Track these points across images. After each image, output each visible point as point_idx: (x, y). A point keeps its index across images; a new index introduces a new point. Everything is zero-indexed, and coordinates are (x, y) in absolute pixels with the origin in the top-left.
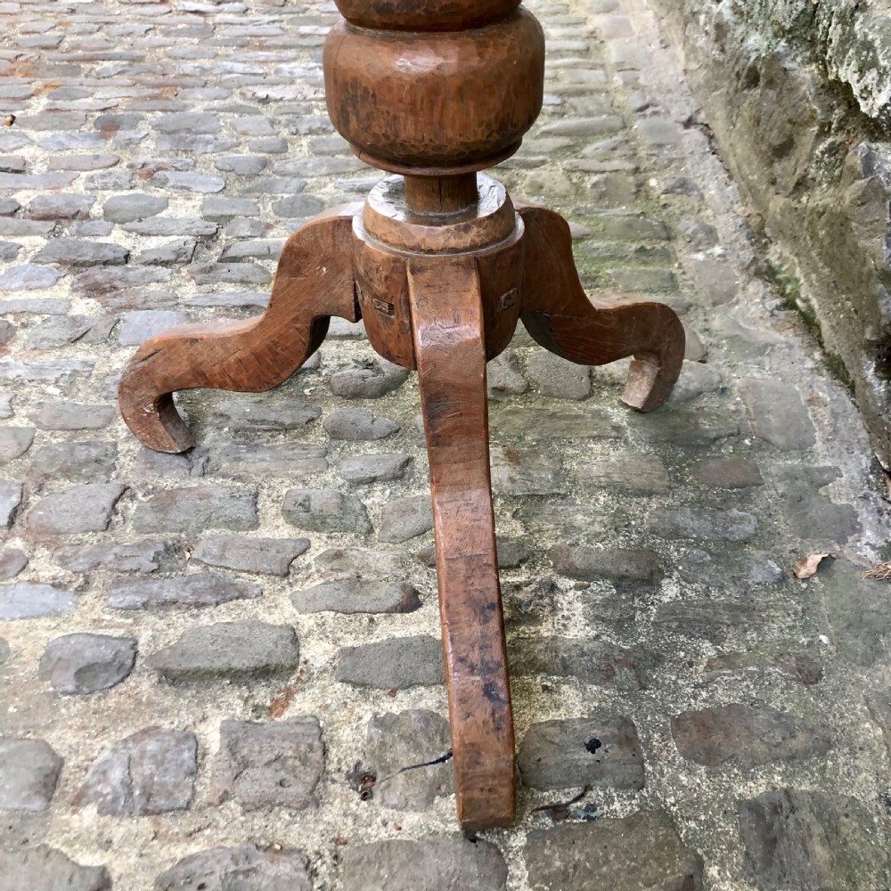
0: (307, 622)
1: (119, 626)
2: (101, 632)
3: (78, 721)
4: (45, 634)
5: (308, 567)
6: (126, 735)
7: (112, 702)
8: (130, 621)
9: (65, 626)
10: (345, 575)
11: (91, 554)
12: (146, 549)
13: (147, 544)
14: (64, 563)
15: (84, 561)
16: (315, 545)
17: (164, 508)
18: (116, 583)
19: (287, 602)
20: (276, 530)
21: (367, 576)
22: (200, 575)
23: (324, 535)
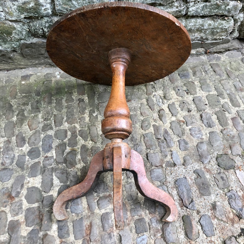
0: (169, 121)
2: (178, 145)
3: (192, 143)
4: (181, 152)
5: (158, 124)
6: (192, 137)
7: (188, 140)
8: (175, 142)
9: (178, 151)
10: (159, 119)
11: (164, 153)
12: (161, 145)
13: (159, 145)
14: (167, 156)
15: (166, 153)
16: (154, 124)
17: (152, 146)
18: (169, 146)
19: (166, 124)
20: (152, 130)
21: (158, 116)
22: (164, 136)
23: (151, 123)
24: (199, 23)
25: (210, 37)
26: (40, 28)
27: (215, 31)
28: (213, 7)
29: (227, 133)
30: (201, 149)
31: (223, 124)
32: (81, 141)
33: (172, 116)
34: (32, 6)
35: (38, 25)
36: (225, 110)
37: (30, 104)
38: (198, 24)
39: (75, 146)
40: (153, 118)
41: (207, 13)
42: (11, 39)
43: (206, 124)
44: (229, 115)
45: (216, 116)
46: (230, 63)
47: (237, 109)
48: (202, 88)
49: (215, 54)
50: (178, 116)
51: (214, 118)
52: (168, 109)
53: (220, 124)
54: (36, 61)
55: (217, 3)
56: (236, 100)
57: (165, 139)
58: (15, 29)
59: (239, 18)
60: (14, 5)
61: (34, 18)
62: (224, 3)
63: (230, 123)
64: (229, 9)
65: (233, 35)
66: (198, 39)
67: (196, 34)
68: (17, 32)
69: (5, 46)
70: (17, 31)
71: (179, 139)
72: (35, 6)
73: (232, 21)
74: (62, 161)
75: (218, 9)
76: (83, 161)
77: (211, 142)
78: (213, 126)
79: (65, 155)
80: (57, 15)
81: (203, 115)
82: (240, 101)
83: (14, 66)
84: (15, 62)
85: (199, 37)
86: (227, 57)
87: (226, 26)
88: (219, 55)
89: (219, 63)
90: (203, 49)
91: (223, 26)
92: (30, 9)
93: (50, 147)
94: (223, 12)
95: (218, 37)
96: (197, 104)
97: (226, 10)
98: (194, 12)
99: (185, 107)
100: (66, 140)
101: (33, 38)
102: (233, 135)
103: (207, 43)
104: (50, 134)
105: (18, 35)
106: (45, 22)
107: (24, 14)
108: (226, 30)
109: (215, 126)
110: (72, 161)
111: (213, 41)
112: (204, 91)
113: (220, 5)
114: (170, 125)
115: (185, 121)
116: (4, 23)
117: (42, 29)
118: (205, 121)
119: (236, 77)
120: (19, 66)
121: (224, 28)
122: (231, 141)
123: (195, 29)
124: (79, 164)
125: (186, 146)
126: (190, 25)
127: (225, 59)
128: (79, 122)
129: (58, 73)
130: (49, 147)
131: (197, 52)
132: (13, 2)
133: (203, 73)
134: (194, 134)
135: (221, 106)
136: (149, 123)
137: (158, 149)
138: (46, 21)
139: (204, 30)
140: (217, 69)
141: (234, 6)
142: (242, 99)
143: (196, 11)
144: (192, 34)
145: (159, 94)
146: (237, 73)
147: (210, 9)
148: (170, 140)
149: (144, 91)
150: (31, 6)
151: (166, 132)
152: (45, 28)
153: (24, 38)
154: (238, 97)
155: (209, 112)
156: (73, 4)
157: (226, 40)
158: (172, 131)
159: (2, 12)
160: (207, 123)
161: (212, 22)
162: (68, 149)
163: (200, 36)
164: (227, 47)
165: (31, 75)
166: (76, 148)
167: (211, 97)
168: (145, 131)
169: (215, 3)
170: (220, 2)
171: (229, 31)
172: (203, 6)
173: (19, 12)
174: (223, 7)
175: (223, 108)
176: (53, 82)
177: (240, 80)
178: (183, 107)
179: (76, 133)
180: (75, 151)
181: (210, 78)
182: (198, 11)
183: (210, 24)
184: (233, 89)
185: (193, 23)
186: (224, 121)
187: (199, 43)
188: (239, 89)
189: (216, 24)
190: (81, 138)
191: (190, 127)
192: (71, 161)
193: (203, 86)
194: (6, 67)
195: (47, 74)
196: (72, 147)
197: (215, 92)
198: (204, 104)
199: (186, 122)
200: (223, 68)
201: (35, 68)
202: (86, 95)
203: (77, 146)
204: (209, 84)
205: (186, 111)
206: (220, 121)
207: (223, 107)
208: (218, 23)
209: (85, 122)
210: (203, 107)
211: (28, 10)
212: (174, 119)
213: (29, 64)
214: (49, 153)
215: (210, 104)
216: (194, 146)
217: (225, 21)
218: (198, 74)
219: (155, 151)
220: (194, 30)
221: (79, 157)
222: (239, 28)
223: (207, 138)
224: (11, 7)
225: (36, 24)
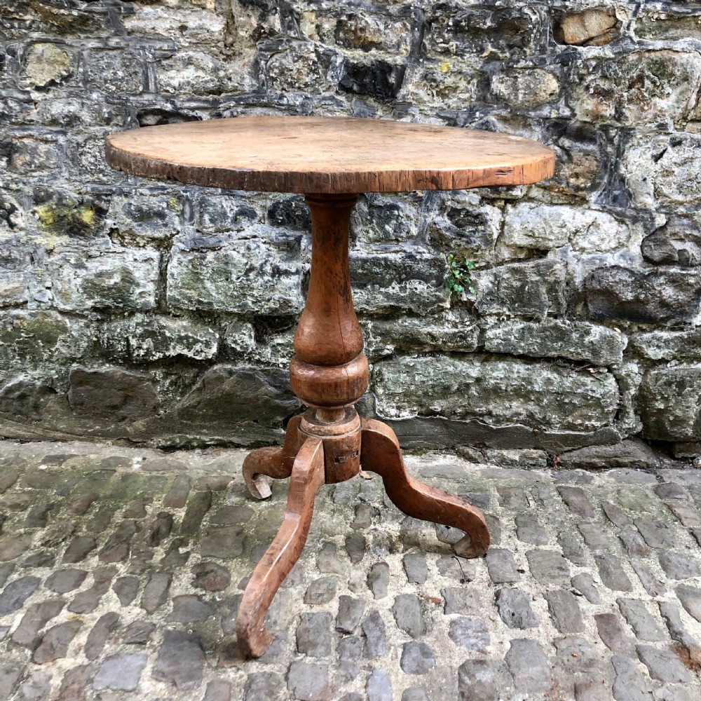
0: (392, 594)
1: (396, 650)
2: (400, 656)
3: (447, 660)
4: (400, 676)
5: (358, 595)
6: (453, 643)
7: (437, 649)
8: (392, 648)
9: (395, 670)
10: (364, 585)
11: (346, 669)
12: (344, 648)
13: (340, 649)
14: (352, 678)
15: (351, 671)
16: (344, 594)
17: (314, 645)
18: (368, 655)
19: (380, 600)
20: (333, 607)
21: (365, 578)
22: (364, 627)
23: (338, 591)
24: (518, 372)
25: (554, 417)
26: (122, 337)
27: (566, 401)
28: (548, 333)
29: (573, 648)
30: (471, 676)
31: (562, 625)
32: (111, 604)
33: (408, 581)
34: (116, 283)
35: (118, 330)
36: (579, 593)
37: (29, 509)
38: (516, 375)
39: (88, 610)
40: (348, 579)
41: (536, 347)
42: (51, 356)
43: (507, 617)
44: (589, 605)
45: (546, 601)
46: (619, 492)
47: (620, 594)
48: (520, 533)
49: (577, 470)
50: (426, 584)
51: (539, 607)
52: (401, 564)
53: (554, 623)
54: (96, 423)
55: (556, 324)
56: (618, 571)
57: (364, 636)
58: (64, 330)
59: (628, 375)
60: (78, 276)
61: (114, 313)
62: (575, 325)
63: (587, 625)
64: (592, 342)
65: (625, 423)
66: (521, 417)
67: (514, 404)
68: (69, 339)
69: (35, 373)
70: (69, 337)
71: (409, 640)
72: (121, 283)
73: (609, 381)
74: (30, 640)
75: (562, 339)
76: (86, 651)
77: (509, 666)
78: (530, 625)
79: (44, 630)
80: (169, 313)
81: (504, 592)
82: (633, 577)
83: (39, 432)
84: (45, 421)
85: (524, 413)
86: (612, 479)
87: (594, 391)
88: (588, 473)
89: (583, 489)
90: (540, 452)
91: (588, 390)
92: (109, 289)
93: (18, 604)
94: (579, 350)
95: (579, 421)
96: (493, 565)
97: (583, 345)
98: (500, 341)
99: (453, 568)
100: (69, 595)
101: (103, 364)
102: (591, 657)
103: (550, 435)
104: (39, 576)
105: (69, 347)
106: (138, 324)
107: (94, 298)
108: (598, 404)
109: (536, 625)
110: (55, 646)
111: (567, 432)
112: (521, 540)
113: (567, 330)
114: (392, 604)
115: (442, 599)
116: (45, 314)
117: (127, 340)
118: (506, 609)
119: (629, 523)
120: (52, 434)
121: (592, 397)
122: (581, 674)
123: (509, 389)
124: (73, 657)
125: (426, 660)
126: (494, 374)
127: (604, 482)
128: (132, 560)
129: (140, 459)
130: (15, 603)
131: (524, 456)
132: (78, 270)
133: (532, 503)
134: (462, 634)
135: (568, 581)
136: (331, 590)
137: (334, 655)
138: (140, 321)
139: (536, 395)
140: (574, 498)
141: (605, 338)
142: (640, 573)
143: (504, 340)
144: (503, 401)
145: (387, 529)
146: (635, 515)
147: (542, 339)
148: (379, 638)
149: (346, 518)
150: (112, 282)
151: (374, 617)
152: (133, 337)
153: (82, 358)
154: (626, 566)
155: (526, 589)
156: (204, 288)
157: (603, 433)
158: (395, 618)
159: (48, 291)
160: (513, 615)
161: (556, 375)
162: (64, 616)
163: (527, 410)
164: (612, 453)
165: (71, 456)
166: (86, 617)
167: (542, 556)
168: (311, 607)
169: (552, 324)
170: (565, 324)
171: (607, 406)
172: (523, 329)
173: (85, 292)
174: (575, 336)
175: (573, 586)
176: (117, 474)
177: (641, 529)
178: (449, 566)
179: (106, 583)
180: (81, 623)
181: (550, 517)
182: (510, 340)
183: (549, 379)
184: (616, 548)
185: (503, 371)
186: (568, 617)
187: (527, 431)
188: (634, 549)
189: (568, 382)
190: (115, 596)
191: (454, 616)
192: (52, 645)
193: (522, 530)
194: (20, 432)
195: (111, 458)
196: (77, 613)
197: (558, 546)
198: (514, 569)
199: (446, 603)
200: (595, 501)
201: (89, 444)
202: (185, 508)
203: (91, 612)
204: (543, 527)
205: (455, 578)
206: (555, 615)
207: (574, 583)
208: (571, 379)
209: (148, 562)
210: (508, 575)
211: (105, 290)
212: (411, 589)
213: (78, 430)
214: (6, 617)
215: (534, 571)
216: (451, 667)
217: (592, 379)
218: (515, 502)
219: (319, 660)
220: (506, 391)
221: (82, 639)
222: (639, 406)
223: (503, 653)
224: (69, 280)
225: (116, 327)
